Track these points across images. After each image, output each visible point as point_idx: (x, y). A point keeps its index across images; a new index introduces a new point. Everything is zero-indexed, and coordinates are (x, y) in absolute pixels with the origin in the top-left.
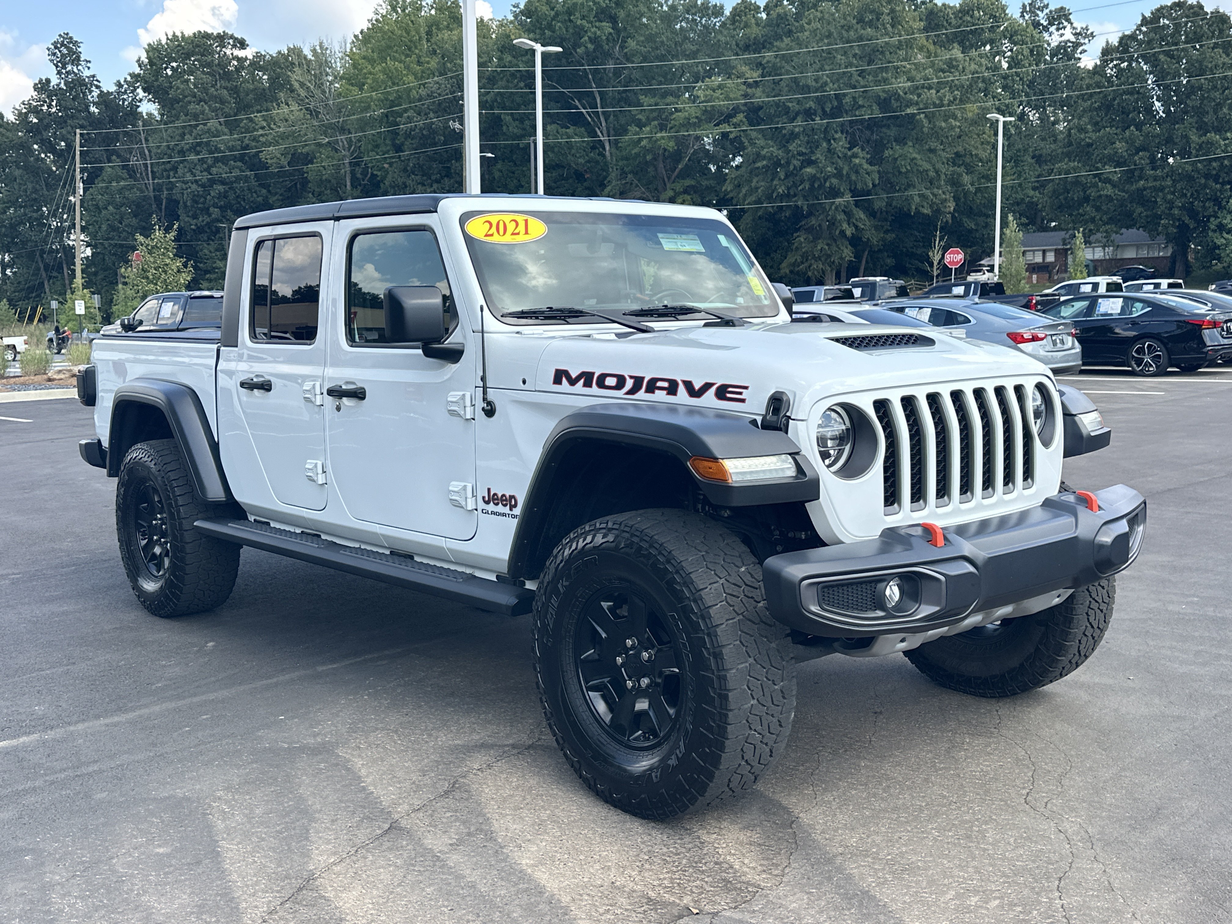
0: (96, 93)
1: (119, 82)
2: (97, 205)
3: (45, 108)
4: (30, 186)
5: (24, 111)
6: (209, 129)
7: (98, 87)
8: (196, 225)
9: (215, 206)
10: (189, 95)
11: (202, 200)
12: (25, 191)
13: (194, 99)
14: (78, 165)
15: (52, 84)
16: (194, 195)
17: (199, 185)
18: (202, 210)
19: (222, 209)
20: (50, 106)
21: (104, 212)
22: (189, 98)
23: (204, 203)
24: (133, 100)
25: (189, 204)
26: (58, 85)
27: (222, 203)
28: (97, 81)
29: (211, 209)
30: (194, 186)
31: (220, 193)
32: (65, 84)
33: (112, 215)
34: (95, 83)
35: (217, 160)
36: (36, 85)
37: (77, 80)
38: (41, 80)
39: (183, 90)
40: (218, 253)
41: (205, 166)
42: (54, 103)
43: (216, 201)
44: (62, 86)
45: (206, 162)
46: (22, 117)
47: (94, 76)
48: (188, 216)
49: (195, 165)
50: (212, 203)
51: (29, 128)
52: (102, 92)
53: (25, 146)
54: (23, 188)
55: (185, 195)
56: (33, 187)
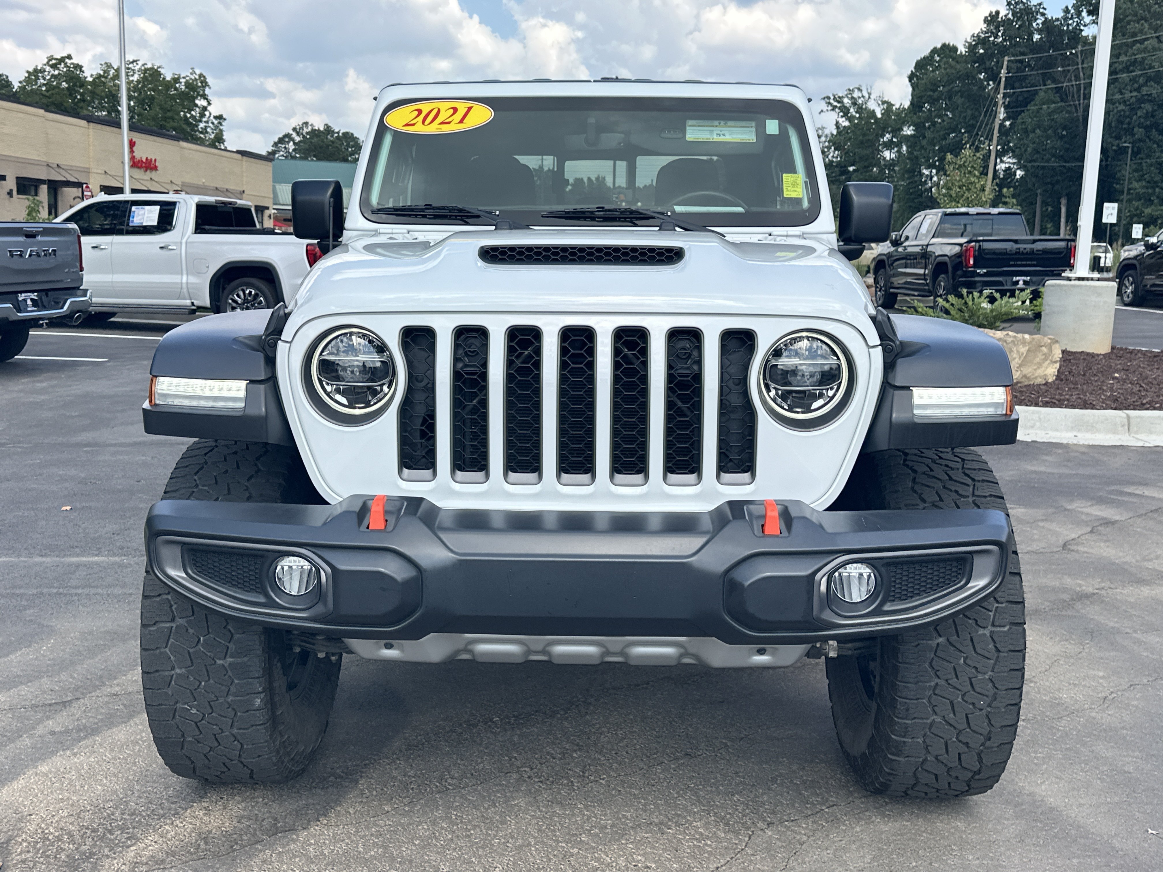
0: (1040, 20)
1: (1067, 7)
2: (1026, 129)
3: (992, 39)
4: (969, 112)
5: (974, 43)
6: (1146, 48)
7: (1043, 14)
8: (1118, 145)
9: (1140, 126)
10: (1130, 14)
11: (1128, 120)
12: (965, 117)
13: (1134, 18)
14: (1002, 91)
15: (1000, 16)
16: (1120, 116)
17: (1126, 105)
18: (1126, 130)
19: (1148, 129)
20: (996, 36)
21: (1031, 135)
22: (1129, 18)
23: (1129, 124)
24: (1078, 24)
25: (1113, 124)
26: (1006, 16)
27: (1148, 123)
28: (1044, 8)
29: (1136, 130)
30: (1122, 107)
31: (1147, 112)
32: (1013, 15)
33: (1038, 137)
34: (1041, 10)
35: (1149, 79)
36: (986, 18)
37: (1025, 10)
38: (991, 12)
39: (1125, 10)
40: (1136, 174)
41: (1136, 86)
42: (1000, 34)
43: (1142, 120)
44: (1010, 16)
45: (1137, 82)
46: (972, 48)
47: (1040, 4)
48: (1111, 137)
49: (1126, 85)
50: (1137, 123)
51: (976, 59)
52: (1046, 19)
53: (970, 76)
54: (963, 115)
55: (1111, 116)
56: (972, 114)
